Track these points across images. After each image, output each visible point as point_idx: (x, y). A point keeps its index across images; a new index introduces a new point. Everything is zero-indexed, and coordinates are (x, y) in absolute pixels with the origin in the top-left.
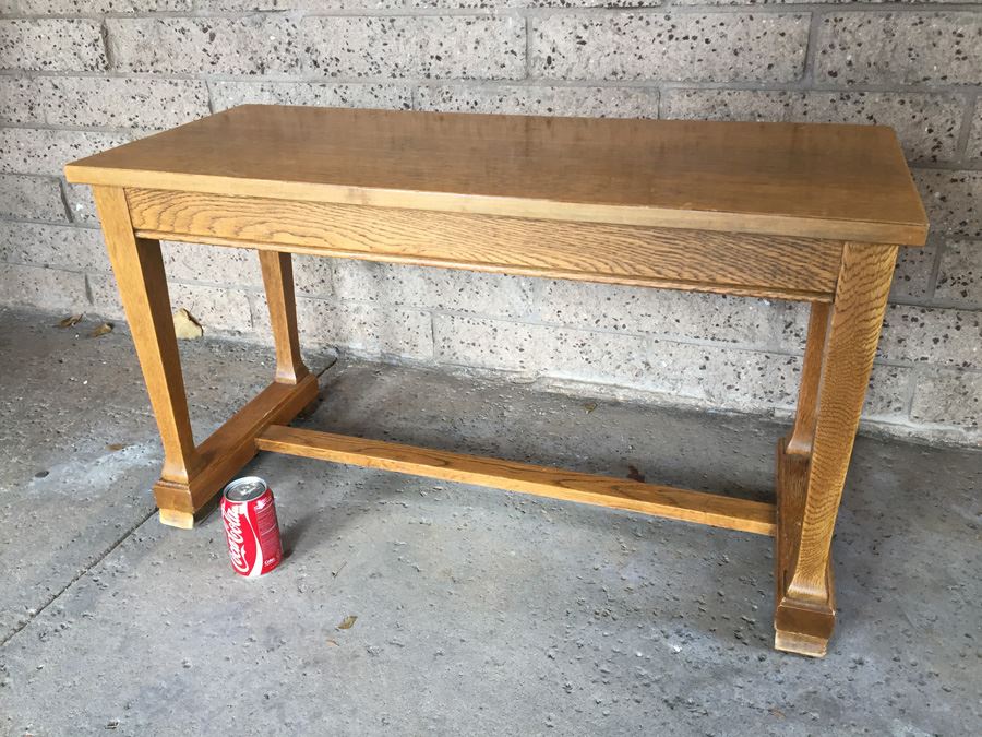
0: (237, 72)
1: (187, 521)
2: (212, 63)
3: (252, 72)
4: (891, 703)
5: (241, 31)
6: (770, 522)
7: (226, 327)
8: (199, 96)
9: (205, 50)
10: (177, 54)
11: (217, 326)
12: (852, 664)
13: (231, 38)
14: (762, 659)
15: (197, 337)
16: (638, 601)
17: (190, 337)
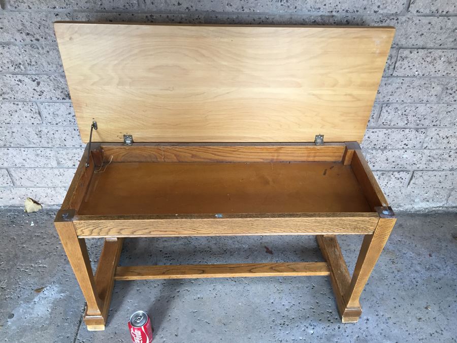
0: (54, 99)
1: (102, 328)
2: (40, 95)
3: (63, 99)
4: (381, 334)
5: (54, 79)
6: (328, 271)
7: (55, 203)
8: (33, 109)
9: (34, 90)
10: (17, 91)
11: (50, 203)
12: (365, 321)
13: (50, 84)
14: (339, 328)
15: (39, 210)
16: (292, 314)
17: (36, 211)
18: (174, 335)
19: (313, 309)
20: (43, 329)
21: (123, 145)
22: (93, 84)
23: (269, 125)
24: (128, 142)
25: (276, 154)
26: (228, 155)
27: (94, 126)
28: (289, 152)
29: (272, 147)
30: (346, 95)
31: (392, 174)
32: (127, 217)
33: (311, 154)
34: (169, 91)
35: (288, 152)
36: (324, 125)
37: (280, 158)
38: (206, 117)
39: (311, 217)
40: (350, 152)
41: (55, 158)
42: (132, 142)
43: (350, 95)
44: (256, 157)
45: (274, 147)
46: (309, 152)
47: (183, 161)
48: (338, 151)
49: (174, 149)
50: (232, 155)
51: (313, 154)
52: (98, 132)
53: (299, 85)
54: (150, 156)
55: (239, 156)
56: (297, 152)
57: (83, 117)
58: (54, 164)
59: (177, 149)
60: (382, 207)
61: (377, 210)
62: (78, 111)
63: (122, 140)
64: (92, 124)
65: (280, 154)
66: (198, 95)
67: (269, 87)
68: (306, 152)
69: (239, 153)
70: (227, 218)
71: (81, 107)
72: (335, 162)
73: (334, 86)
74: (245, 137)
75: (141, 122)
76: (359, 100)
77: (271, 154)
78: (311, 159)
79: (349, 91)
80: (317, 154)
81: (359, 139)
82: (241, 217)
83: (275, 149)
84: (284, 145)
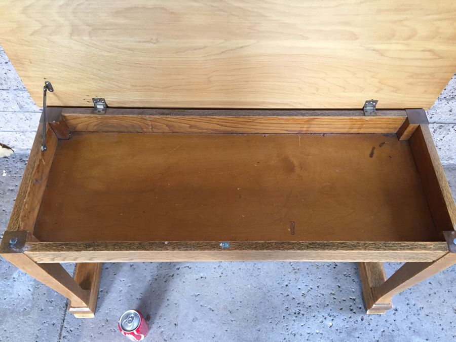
11: (22, 148)
14: (362, 320)
15: (11, 155)
16: (309, 301)
17: (7, 156)
18: (173, 324)
19: (334, 294)
20: (26, 313)
21: (93, 113)
22: (32, 35)
23: (300, 89)
24: (100, 107)
25: (306, 126)
26: (240, 126)
27: (48, 87)
28: (325, 123)
29: (302, 117)
30: (423, 51)
31: (453, 127)
32: (98, 246)
33: (355, 125)
34: (152, 45)
35: (322, 123)
36: (382, 89)
37: (310, 129)
38: (209, 78)
39: (352, 249)
40: (412, 127)
41: (15, 102)
42: (107, 107)
43: (430, 51)
44: (279, 128)
45: (305, 117)
46: (353, 123)
47: (179, 131)
48: (394, 123)
49: (164, 118)
50: (245, 126)
51: (359, 126)
52: (55, 94)
53: (354, 37)
54: (133, 126)
55: (254, 127)
56: (335, 123)
57: (29, 77)
58: (16, 108)
59: (169, 119)
60: (453, 233)
61: (446, 238)
62: (21, 69)
63: (92, 104)
64: (45, 85)
65: (312, 126)
66: (195, 49)
67: (306, 38)
68: (350, 123)
69: (255, 124)
70: (236, 249)
71: (23, 64)
72: (386, 135)
73: (410, 38)
74: (264, 103)
75: (115, 83)
76: (441, 58)
77: (299, 126)
78: (354, 131)
79: (430, 45)
80: (364, 125)
81: (428, 106)
82: (255, 248)
83: (306, 120)
84: (318, 115)
